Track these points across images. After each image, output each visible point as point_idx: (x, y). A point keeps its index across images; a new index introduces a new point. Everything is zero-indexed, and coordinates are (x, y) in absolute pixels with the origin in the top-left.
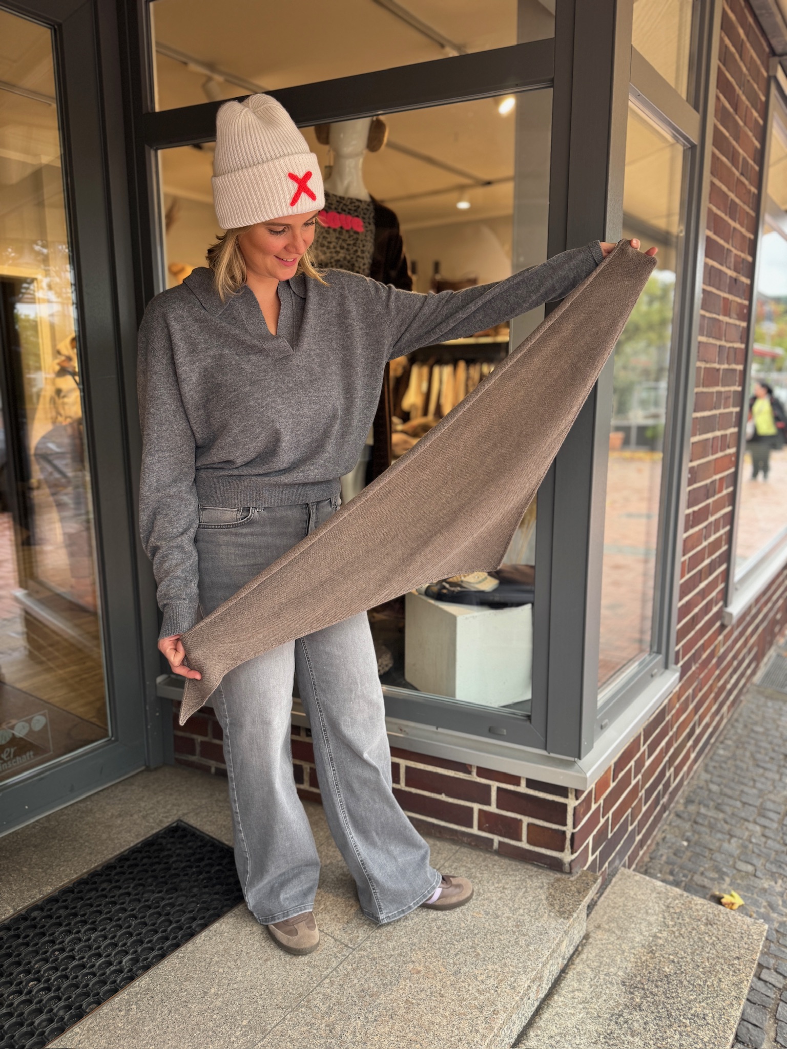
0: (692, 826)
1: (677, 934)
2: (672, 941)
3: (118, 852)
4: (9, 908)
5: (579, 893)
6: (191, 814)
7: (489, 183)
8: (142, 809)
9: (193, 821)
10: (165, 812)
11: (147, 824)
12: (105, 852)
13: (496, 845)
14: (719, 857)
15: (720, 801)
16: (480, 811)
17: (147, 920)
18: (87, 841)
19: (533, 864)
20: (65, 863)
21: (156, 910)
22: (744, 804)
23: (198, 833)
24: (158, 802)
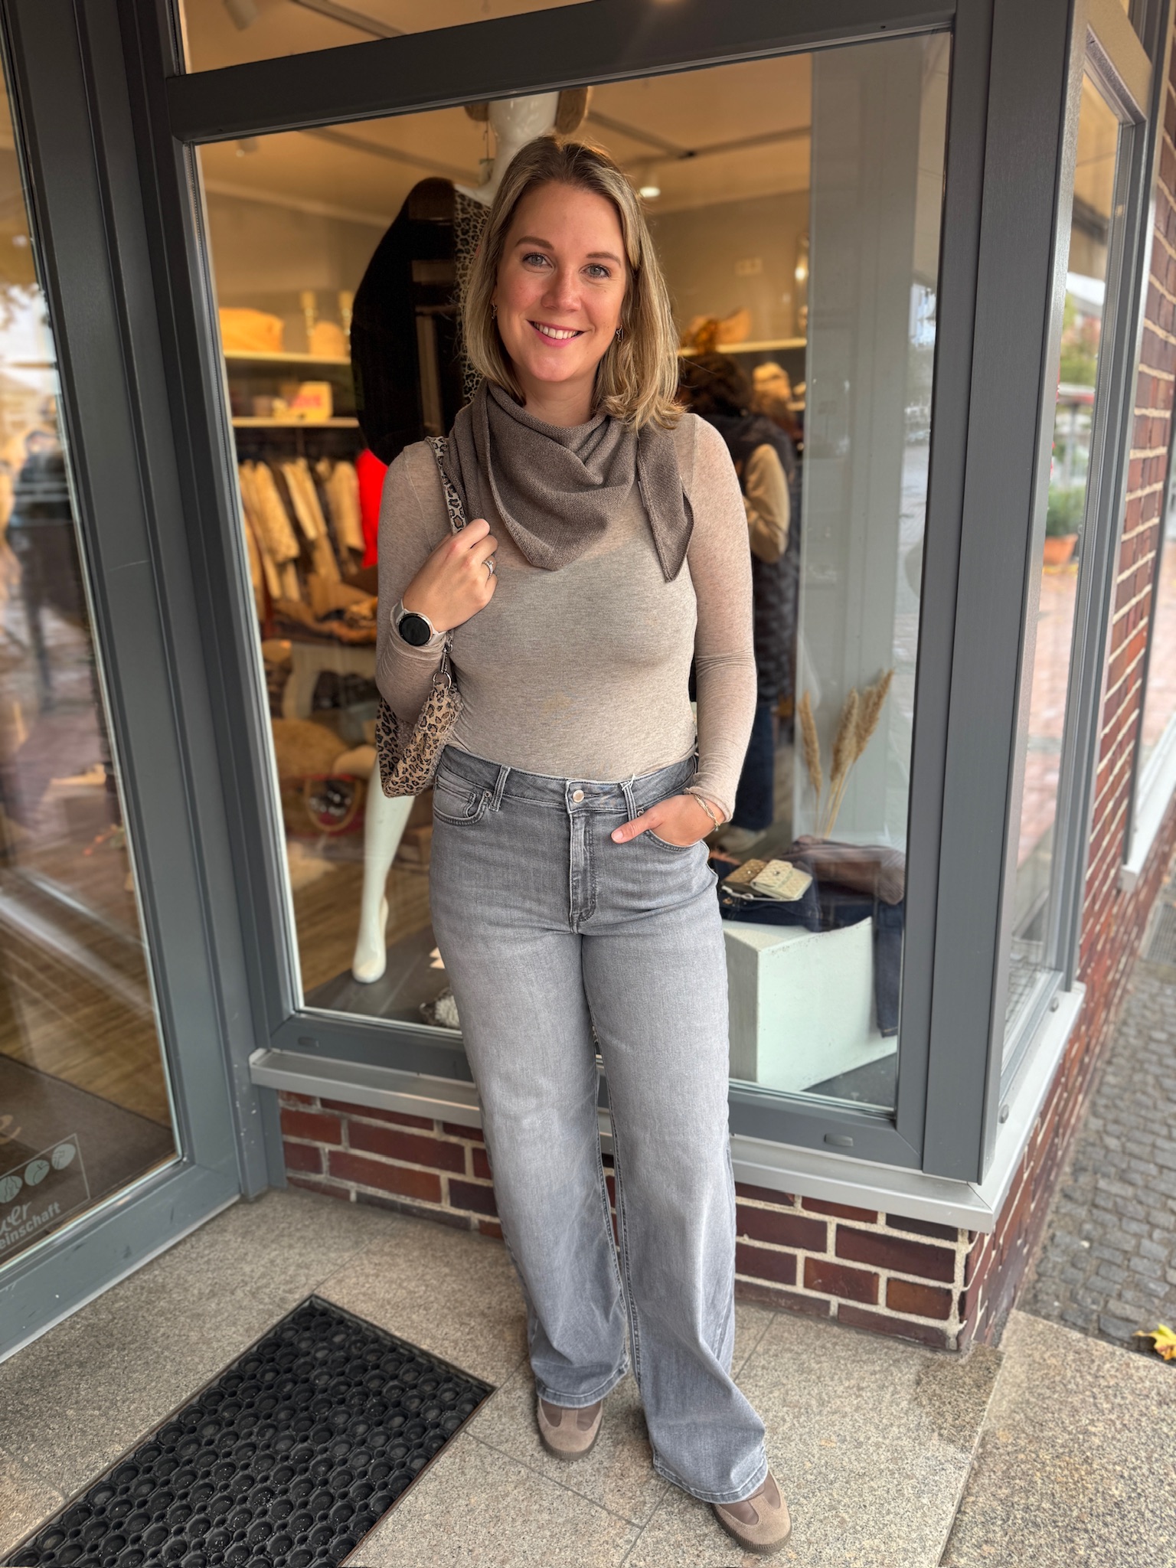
0: (1090, 1211)
1: (1119, 1426)
2: (1114, 1438)
3: (222, 1366)
4: (55, 1493)
5: (979, 1387)
6: (331, 1283)
7: (691, 154)
8: (247, 1279)
9: (337, 1295)
10: (287, 1282)
11: (261, 1307)
12: (200, 1367)
13: (834, 1310)
14: (1137, 1263)
15: (1124, 1166)
16: (807, 1260)
17: (291, 1496)
18: (167, 1348)
19: (896, 1339)
20: (137, 1395)
21: (303, 1477)
22: (1161, 1167)
23: (347, 1316)
24: (272, 1262)
